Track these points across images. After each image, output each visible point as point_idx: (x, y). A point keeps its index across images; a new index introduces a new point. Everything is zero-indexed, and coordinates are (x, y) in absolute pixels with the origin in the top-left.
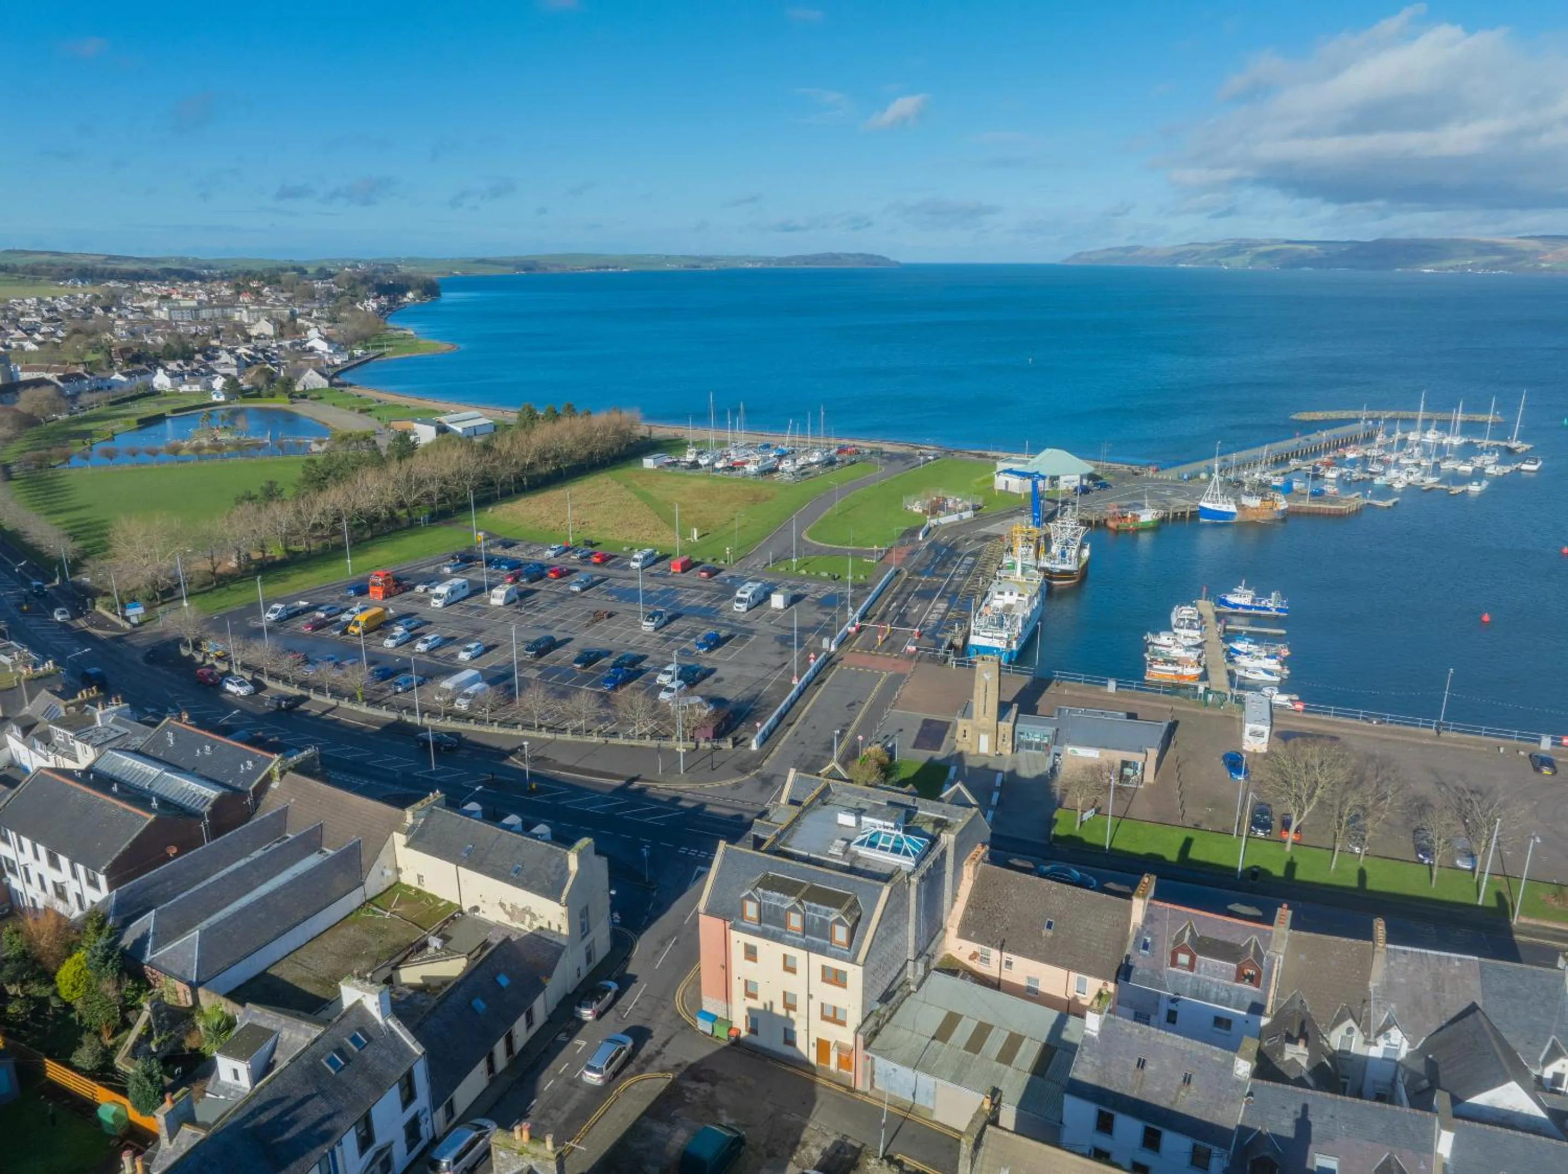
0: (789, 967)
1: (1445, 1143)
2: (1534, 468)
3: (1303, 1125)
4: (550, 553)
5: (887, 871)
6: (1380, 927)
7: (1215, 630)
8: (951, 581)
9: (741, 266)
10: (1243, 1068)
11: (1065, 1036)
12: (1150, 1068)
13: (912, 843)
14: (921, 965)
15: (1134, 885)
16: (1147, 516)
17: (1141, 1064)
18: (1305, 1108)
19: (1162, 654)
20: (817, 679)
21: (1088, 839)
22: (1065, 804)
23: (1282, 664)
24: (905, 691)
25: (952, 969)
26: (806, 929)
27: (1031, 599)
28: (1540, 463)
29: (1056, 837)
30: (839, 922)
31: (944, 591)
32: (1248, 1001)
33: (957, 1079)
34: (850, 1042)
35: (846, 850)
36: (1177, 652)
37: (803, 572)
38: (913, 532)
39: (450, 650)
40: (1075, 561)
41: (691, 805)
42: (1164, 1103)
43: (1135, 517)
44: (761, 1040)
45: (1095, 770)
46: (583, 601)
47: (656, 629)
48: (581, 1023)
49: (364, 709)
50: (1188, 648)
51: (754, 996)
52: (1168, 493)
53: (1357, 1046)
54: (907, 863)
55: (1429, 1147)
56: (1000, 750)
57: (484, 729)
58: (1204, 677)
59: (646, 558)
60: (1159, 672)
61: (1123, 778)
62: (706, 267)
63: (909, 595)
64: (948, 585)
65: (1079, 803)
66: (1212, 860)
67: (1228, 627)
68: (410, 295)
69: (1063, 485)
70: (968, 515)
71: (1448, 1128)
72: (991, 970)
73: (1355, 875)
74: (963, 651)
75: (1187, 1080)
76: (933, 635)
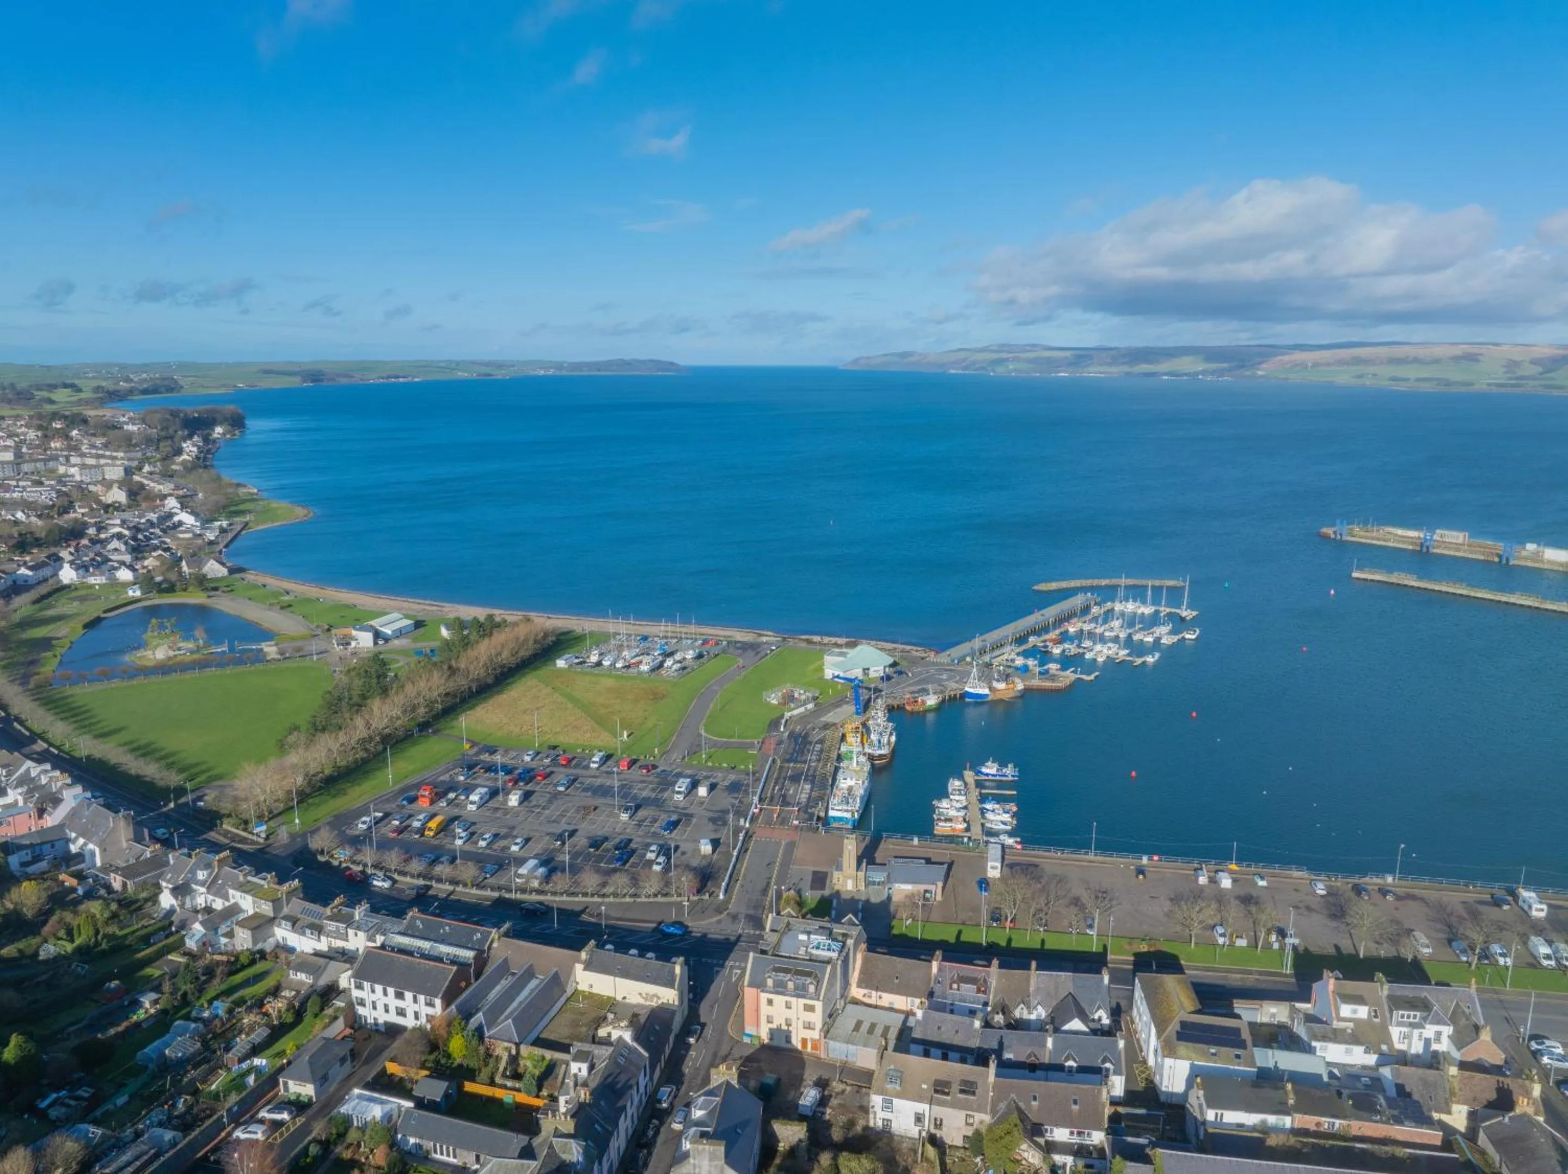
0: (788, 1006)
1: (1050, 1043)
2: (1193, 637)
3: (1001, 1044)
4: (528, 759)
5: (826, 959)
6: (1034, 964)
7: (975, 793)
8: (809, 767)
9: (532, 373)
10: (977, 1024)
11: (908, 1024)
12: (943, 1029)
13: (836, 946)
14: (842, 1002)
15: (932, 956)
16: (932, 701)
17: (939, 1028)
18: (1002, 1037)
19: (943, 815)
20: (744, 850)
21: (910, 935)
22: (897, 917)
23: (1012, 817)
24: (798, 853)
25: (856, 1002)
26: (796, 988)
27: (863, 782)
28: (1198, 632)
29: (894, 935)
30: (811, 983)
31: (807, 775)
32: (982, 1001)
33: (865, 1045)
34: (817, 1037)
35: (806, 952)
36: (952, 813)
37: (710, 764)
38: (774, 724)
39: (502, 843)
40: (887, 747)
41: (699, 935)
42: (948, 1042)
43: (923, 702)
44: (775, 1043)
45: (911, 896)
46: (568, 798)
47: (630, 817)
48: (689, 1045)
49: (474, 891)
50: (959, 810)
51: (772, 1022)
52: (945, 677)
53: (1026, 1016)
54: (834, 955)
55: (1044, 1045)
56: (859, 887)
57: (557, 899)
58: (967, 829)
59: (601, 759)
60: (942, 828)
61: (925, 899)
62: (499, 374)
63: (785, 779)
64: (808, 769)
65: (904, 916)
66: (971, 940)
67: (983, 791)
68: (219, 430)
69: (872, 674)
70: (810, 706)
71: (1050, 1036)
72: (872, 1001)
73: (1039, 941)
74: (825, 821)
75: (957, 1032)
76: (806, 809)
